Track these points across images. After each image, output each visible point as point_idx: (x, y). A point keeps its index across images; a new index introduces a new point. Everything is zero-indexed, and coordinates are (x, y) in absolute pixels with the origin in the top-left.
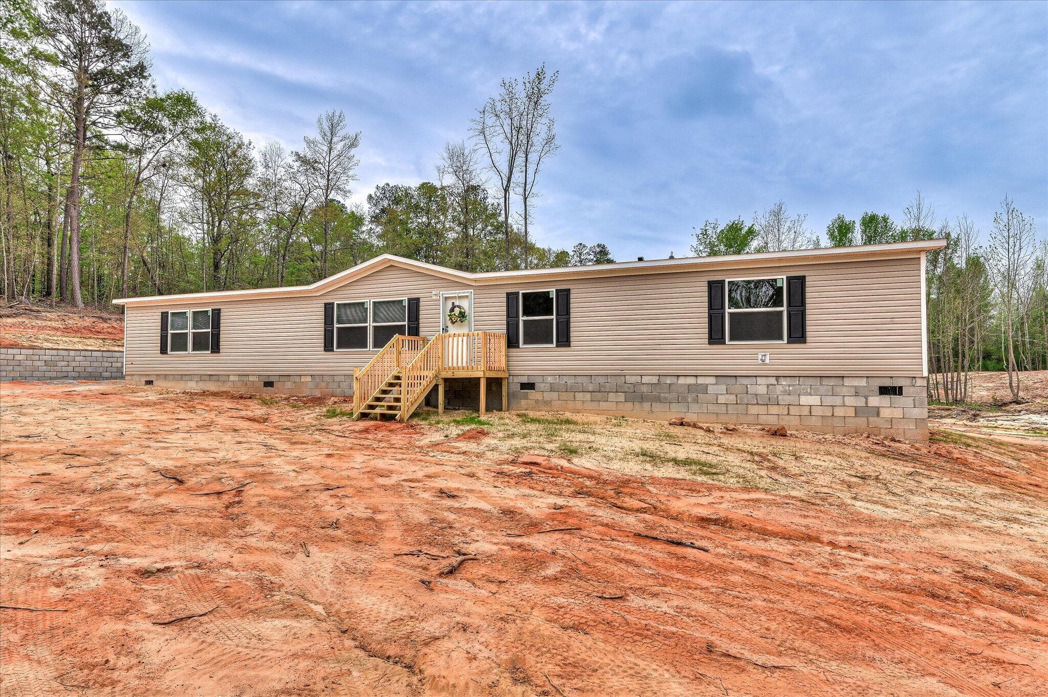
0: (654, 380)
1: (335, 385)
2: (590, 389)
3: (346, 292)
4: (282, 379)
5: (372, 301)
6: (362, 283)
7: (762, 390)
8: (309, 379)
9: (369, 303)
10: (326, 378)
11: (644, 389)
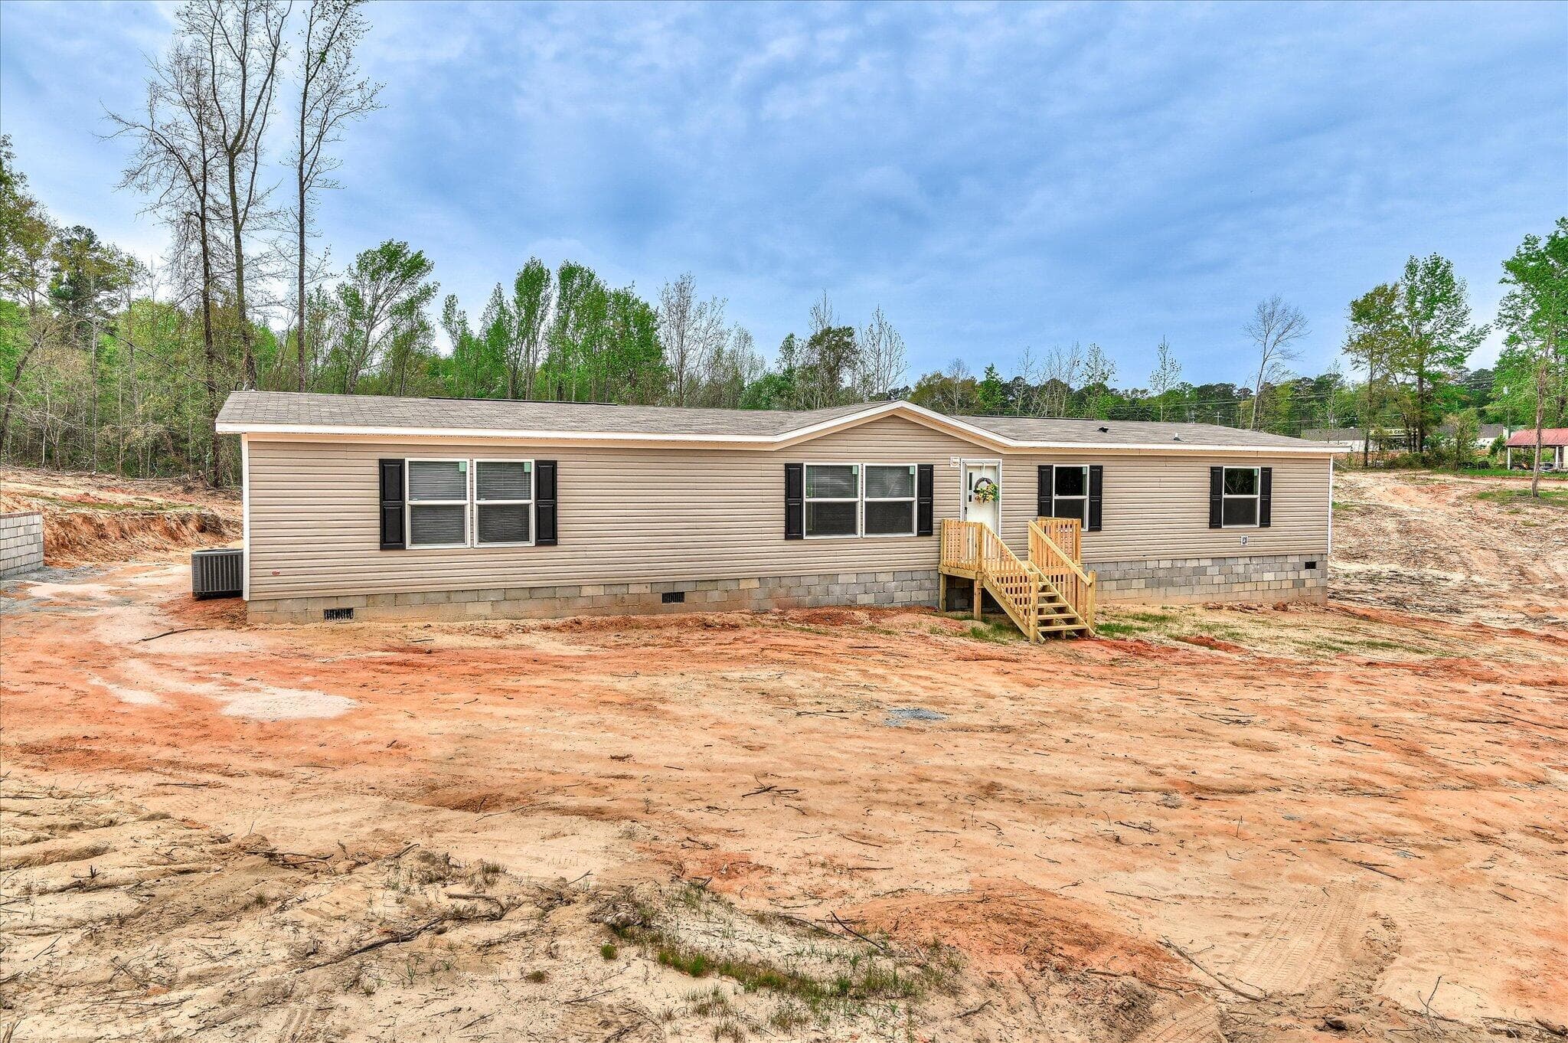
0: (1168, 564)
1: (801, 591)
2: (1117, 577)
3: (821, 449)
4: (702, 587)
5: (865, 465)
6: (848, 437)
7: (1241, 569)
8: (755, 584)
9: (860, 467)
10: (785, 581)
11: (1161, 574)
